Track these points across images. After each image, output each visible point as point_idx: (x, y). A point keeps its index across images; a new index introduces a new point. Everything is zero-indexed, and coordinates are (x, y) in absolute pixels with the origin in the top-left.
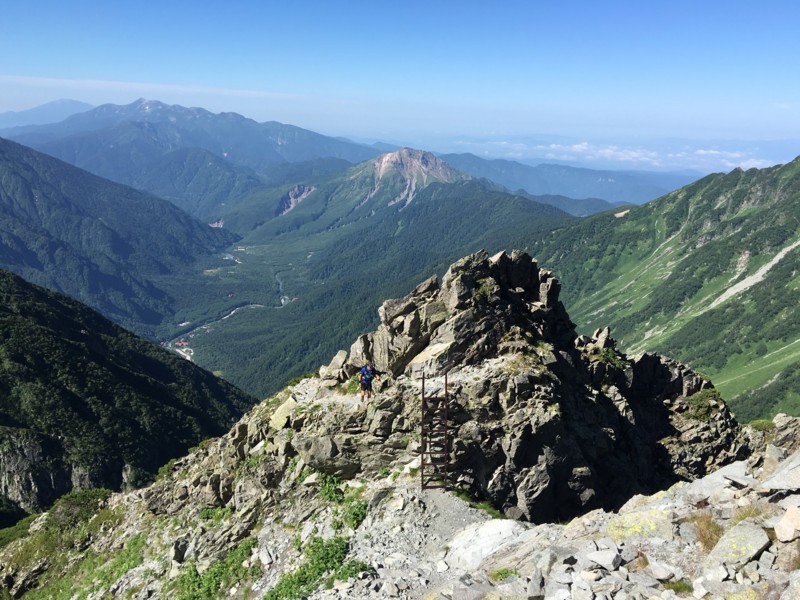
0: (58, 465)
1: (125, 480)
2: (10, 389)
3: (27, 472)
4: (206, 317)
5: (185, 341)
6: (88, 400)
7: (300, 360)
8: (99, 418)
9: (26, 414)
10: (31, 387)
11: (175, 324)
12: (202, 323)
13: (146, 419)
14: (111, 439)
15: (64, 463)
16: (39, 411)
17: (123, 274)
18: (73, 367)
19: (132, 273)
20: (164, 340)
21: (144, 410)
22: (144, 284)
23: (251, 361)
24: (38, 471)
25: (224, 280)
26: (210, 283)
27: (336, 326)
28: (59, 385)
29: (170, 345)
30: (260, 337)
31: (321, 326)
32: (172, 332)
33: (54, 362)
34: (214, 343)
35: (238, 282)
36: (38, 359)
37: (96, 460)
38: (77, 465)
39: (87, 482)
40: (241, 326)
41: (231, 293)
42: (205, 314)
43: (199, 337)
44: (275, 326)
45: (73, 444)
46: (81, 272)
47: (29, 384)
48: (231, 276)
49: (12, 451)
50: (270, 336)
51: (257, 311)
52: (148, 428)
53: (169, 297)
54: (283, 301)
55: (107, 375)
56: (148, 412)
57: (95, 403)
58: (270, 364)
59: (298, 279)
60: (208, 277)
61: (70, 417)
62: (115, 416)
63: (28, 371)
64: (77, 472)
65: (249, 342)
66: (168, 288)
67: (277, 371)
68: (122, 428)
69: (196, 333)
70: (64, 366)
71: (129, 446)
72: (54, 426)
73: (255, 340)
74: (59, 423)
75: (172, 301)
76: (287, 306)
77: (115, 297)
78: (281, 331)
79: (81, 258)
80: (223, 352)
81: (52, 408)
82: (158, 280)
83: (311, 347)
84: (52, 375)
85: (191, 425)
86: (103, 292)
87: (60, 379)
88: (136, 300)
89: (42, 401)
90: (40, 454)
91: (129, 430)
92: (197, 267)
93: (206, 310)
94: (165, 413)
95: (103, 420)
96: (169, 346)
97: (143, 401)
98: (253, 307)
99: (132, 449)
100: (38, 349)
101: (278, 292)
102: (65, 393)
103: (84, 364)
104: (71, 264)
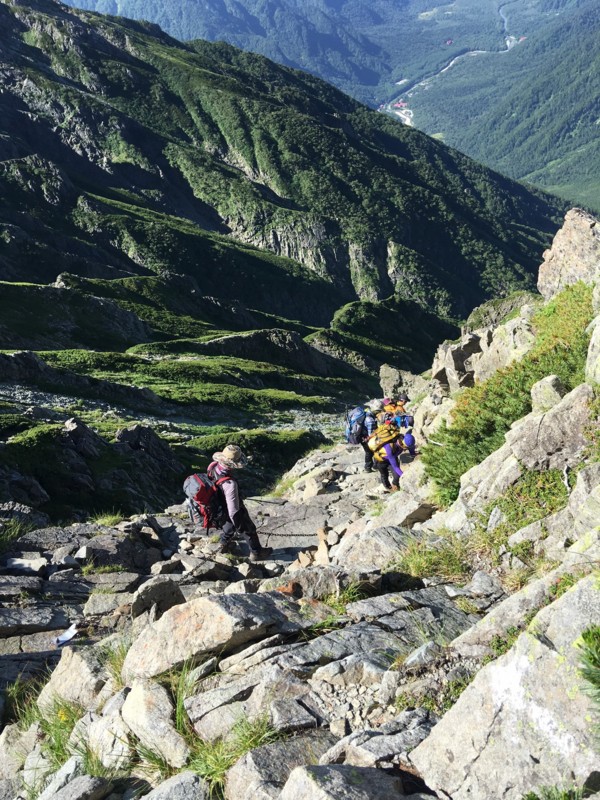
0: (338, 241)
1: (390, 254)
2: (291, 177)
3: (317, 247)
4: (424, 71)
5: (404, 102)
6: (352, 184)
7: (529, 116)
8: (362, 199)
9: (306, 199)
10: (307, 175)
11: (393, 83)
12: (420, 79)
13: (399, 200)
14: (373, 219)
15: (342, 241)
16: (316, 195)
17: (339, 30)
18: (337, 154)
19: (347, 27)
20: (383, 103)
21: (397, 191)
22: (360, 40)
23: (473, 120)
24: (324, 247)
25: (442, 24)
26: (425, 29)
27: (574, 70)
28: (327, 172)
29: (389, 107)
30: (482, 90)
31: (554, 72)
32: (390, 93)
33: (321, 150)
34: (433, 101)
35: (457, 24)
36: (309, 147)
37: (366, 238)
38: (352, 242)
39: (361, 257)
40: (462, 79)
41: (449, 39)
42: (422, 68)
43: (419, 96)
44: (500, 76)
45: (348, 225)
46: (300, 34)
47: (306, 172)
48: (448, 18)
49: (304, 231)
50: (494, 88)
51: (479, 58)
52: (402, 208)
53: (385, 53)
54: (508, 43)
55: (363, 159)
56: (400, 192)
57: (357, 186)
58: (495, 123)
59: (527, 13)
60: (424, 23)
61: (340, 200)
62: (375, 197)
63: (304, 161)
64: (353, 248)
65: (470, 97)
66: (383, 41)
67: (502, 130)
68: (381, 209)
69: (414, 92)
70: (329, 153)
71: (387, 224)
72: (329, 208)
73: (477, 95)
74: (332, 205)
75: (388, 56)
76: (514, 50)
77: (334, 58)
78: (506, 82)
79: (298, 18)
80: (443, 111)
81: (325, 192)
82: (372, 32)
83: (541, 99)
84: (321, 163)
85: (437, 204)
86: (322, 53)
87: (328, 165)
88: (353, 60)
89: (317, 187)
90: (324, 234)
91: (386, 210)
92: (411, 11)
93: (423, 63)
94: (414, 193)
95: (365, 202)
96: (388, 109)
97: (396, 182)
98: (474, 54)
99: (390, 226)
100: (307, 138)
101: (503, 32)
102: (333, 179)
103: (345, 149)
104: (290, 26)
